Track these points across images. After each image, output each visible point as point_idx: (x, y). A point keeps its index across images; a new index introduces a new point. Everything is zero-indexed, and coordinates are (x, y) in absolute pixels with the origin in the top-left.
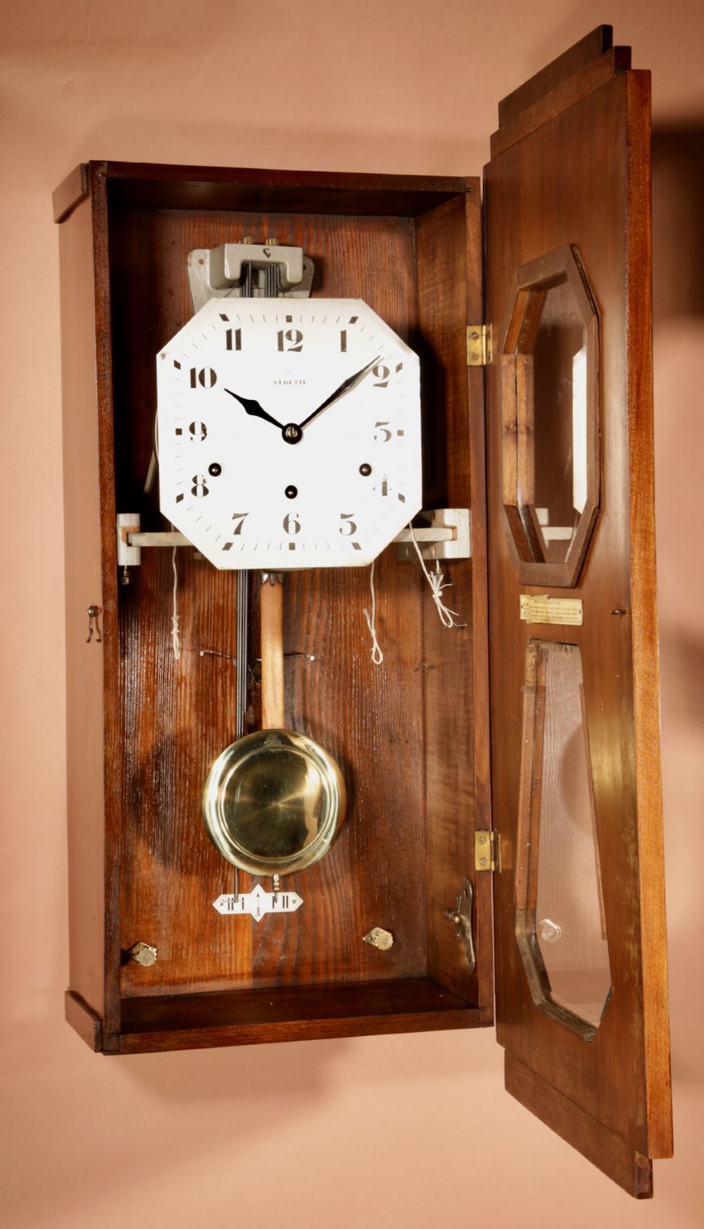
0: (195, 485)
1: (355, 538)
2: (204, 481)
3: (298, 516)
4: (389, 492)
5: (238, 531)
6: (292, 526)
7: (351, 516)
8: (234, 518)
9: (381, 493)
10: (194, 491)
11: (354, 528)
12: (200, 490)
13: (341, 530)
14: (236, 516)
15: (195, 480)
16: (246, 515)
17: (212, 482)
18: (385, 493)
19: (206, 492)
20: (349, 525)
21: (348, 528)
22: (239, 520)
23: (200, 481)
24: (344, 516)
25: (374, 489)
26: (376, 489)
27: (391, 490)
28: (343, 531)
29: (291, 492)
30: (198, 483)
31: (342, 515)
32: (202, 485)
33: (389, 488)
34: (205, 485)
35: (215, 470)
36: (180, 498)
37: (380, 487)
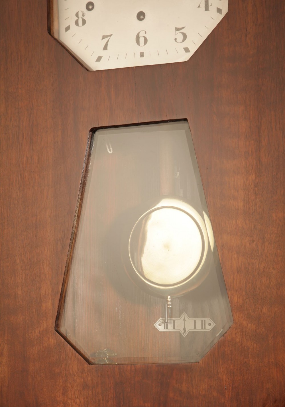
0: (77, 18)
1: (185, 44)
2: (83, 15)
3: (146, 33)
4: (210, 8)
5: (105, 48)
6: (142, 40)
7: (183, 28)
8: (102, 39)
9: (204, 9)
10: (77, 23)
11: (185, 36)
12: (80, 22)
13: (176, 39)
14: (104, 37)
15: (77, 15)
16: (111, 35)
17: (88, 15)
18: (207, 9)
19: (84, 22)
20: (181, 35)
21: (180, 37)
22: (106, 39)
23: (80, 15)
24: (177, 29)
25: (199, 7)
26: (200, 6)
27: (211, 6)
28: (177, 40)
29: (141, 16)
30: (79, 17)
31: (176, 28)
32: (82, 18)
33: (209, 5)
34: (84, 18)
35: (90, 6)
36: (68, 29)
37: (203, 5)
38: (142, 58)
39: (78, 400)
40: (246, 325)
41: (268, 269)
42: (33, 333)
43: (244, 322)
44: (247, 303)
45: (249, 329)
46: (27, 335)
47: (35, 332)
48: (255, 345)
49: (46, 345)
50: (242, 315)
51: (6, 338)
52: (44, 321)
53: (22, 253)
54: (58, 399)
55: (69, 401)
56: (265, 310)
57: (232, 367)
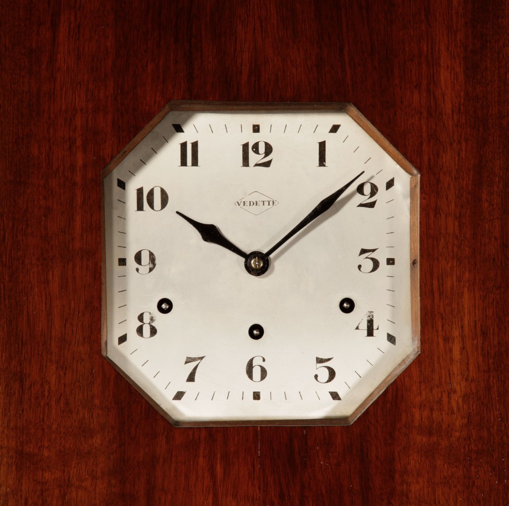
0: (141, 324)
1: (333, 386)
2: (152, 319)
3: (264, 360)
4: (375, 332)
5: (191, 378)
6: (257, 372)
7: (329, 359)
8: (186, 363)
9: (365, 332)
10: (140, 331)
11: (332, 374)
12: (147, 330)
13: (316, 377)
14: (189, 360)
15: (141, 318)
16: (202, 358)
17: (161, 320)
18: (370, 333)
19: (153, 331)
20: (327, 372)
21: (324, 375)
22: (193, 364)
23: (146, 319)
24: (320, 361)
25: (357, 328)
26: (359, 328)
27: (378, 329)
28: (318, 378)
29: (256, 332)
30: (144, 321)
31: (317, 358)
32: (149, 323)
33: (375, 327)
34: (153, 324)
35: (165, 306)
36: (123, 339)
37: (364, 326)
38: (256, 401)
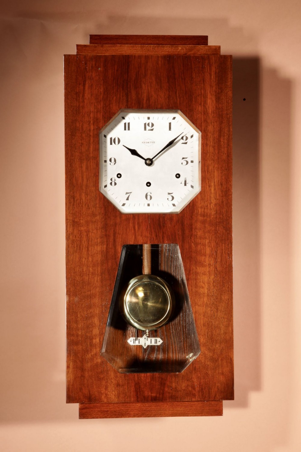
1: (173, 202)
2: (115, 180)
3: (151, 193)
5: (128, 199)
6: (149, 197)
7: (172, 193)
9: (184, 184)
10: (111, 184)
11: (173, 198)
12: (113, 183)
13: (168, 199)
14: (127, 193)
15: (111, 180)
16: (131, 193)
17: (118, 180)
19: (115, 184)
20: (171, 197)
21: (171, 198)
22: (128, 195)
25: (181, 183)
29: (148, 184)
30: (113, 180)
31: (168, 193)
33: (187, 183)
34: (115, 182)
35: (119, 176)
36: (106, 186)
37: (183, 183)
38: (149, 207)
39: (114, 393)
40: (207, 353)
41: (219, 325)
42: (88, 356)
43: (206, 352)
44: (208, 342)
45: (209, 356)
46: (84, 356)
47: (89, 355)
48: (212, 364)
49: (95, 362)
50: (205, 348)
51: (71, 358)
52: (94, 350)
53: (82, 311)
54: (102, 392)
55: (109, 393)
56: (217, 346)
57: (199, 375)
